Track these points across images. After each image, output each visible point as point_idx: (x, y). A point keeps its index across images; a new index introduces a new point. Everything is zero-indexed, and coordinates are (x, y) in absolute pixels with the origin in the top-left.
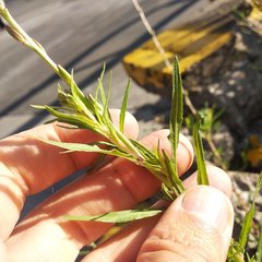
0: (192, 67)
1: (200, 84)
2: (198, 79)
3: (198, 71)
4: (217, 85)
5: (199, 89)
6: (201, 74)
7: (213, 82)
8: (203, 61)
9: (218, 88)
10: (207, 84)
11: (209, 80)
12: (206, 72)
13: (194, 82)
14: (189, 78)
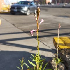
0: (65, 49)
1: (65, 53)
2: (65, 52)
3: (65, 50)
4: (68, 56)
5: (64, 54)
6: (66, 51)
7: (68, 55)
8: (68, 49)
9: (68, 57)
10: (66, 54)
11: (67, 54)
12: (67, 52)
13: (63, 52)
14: (63, 50)
